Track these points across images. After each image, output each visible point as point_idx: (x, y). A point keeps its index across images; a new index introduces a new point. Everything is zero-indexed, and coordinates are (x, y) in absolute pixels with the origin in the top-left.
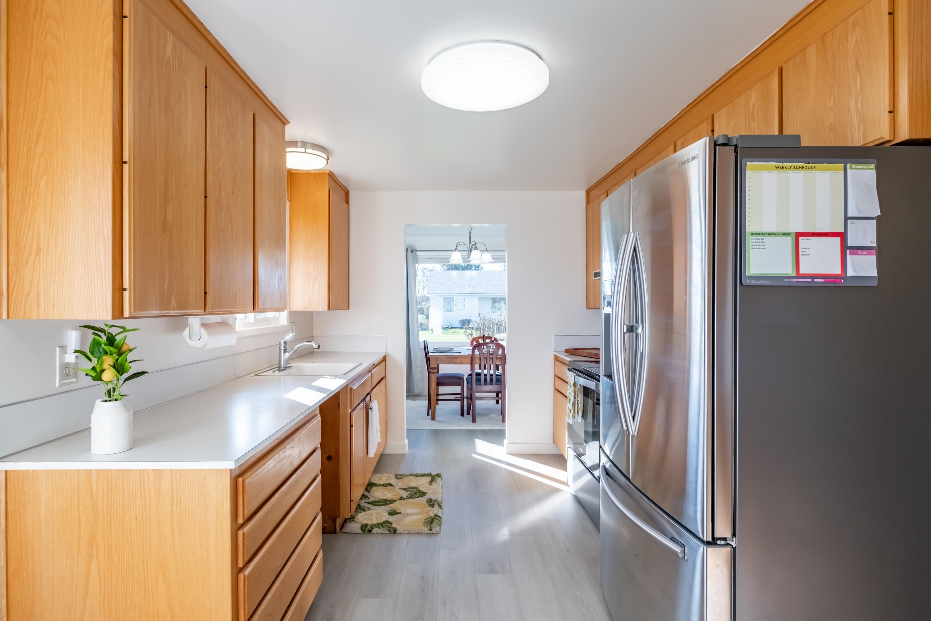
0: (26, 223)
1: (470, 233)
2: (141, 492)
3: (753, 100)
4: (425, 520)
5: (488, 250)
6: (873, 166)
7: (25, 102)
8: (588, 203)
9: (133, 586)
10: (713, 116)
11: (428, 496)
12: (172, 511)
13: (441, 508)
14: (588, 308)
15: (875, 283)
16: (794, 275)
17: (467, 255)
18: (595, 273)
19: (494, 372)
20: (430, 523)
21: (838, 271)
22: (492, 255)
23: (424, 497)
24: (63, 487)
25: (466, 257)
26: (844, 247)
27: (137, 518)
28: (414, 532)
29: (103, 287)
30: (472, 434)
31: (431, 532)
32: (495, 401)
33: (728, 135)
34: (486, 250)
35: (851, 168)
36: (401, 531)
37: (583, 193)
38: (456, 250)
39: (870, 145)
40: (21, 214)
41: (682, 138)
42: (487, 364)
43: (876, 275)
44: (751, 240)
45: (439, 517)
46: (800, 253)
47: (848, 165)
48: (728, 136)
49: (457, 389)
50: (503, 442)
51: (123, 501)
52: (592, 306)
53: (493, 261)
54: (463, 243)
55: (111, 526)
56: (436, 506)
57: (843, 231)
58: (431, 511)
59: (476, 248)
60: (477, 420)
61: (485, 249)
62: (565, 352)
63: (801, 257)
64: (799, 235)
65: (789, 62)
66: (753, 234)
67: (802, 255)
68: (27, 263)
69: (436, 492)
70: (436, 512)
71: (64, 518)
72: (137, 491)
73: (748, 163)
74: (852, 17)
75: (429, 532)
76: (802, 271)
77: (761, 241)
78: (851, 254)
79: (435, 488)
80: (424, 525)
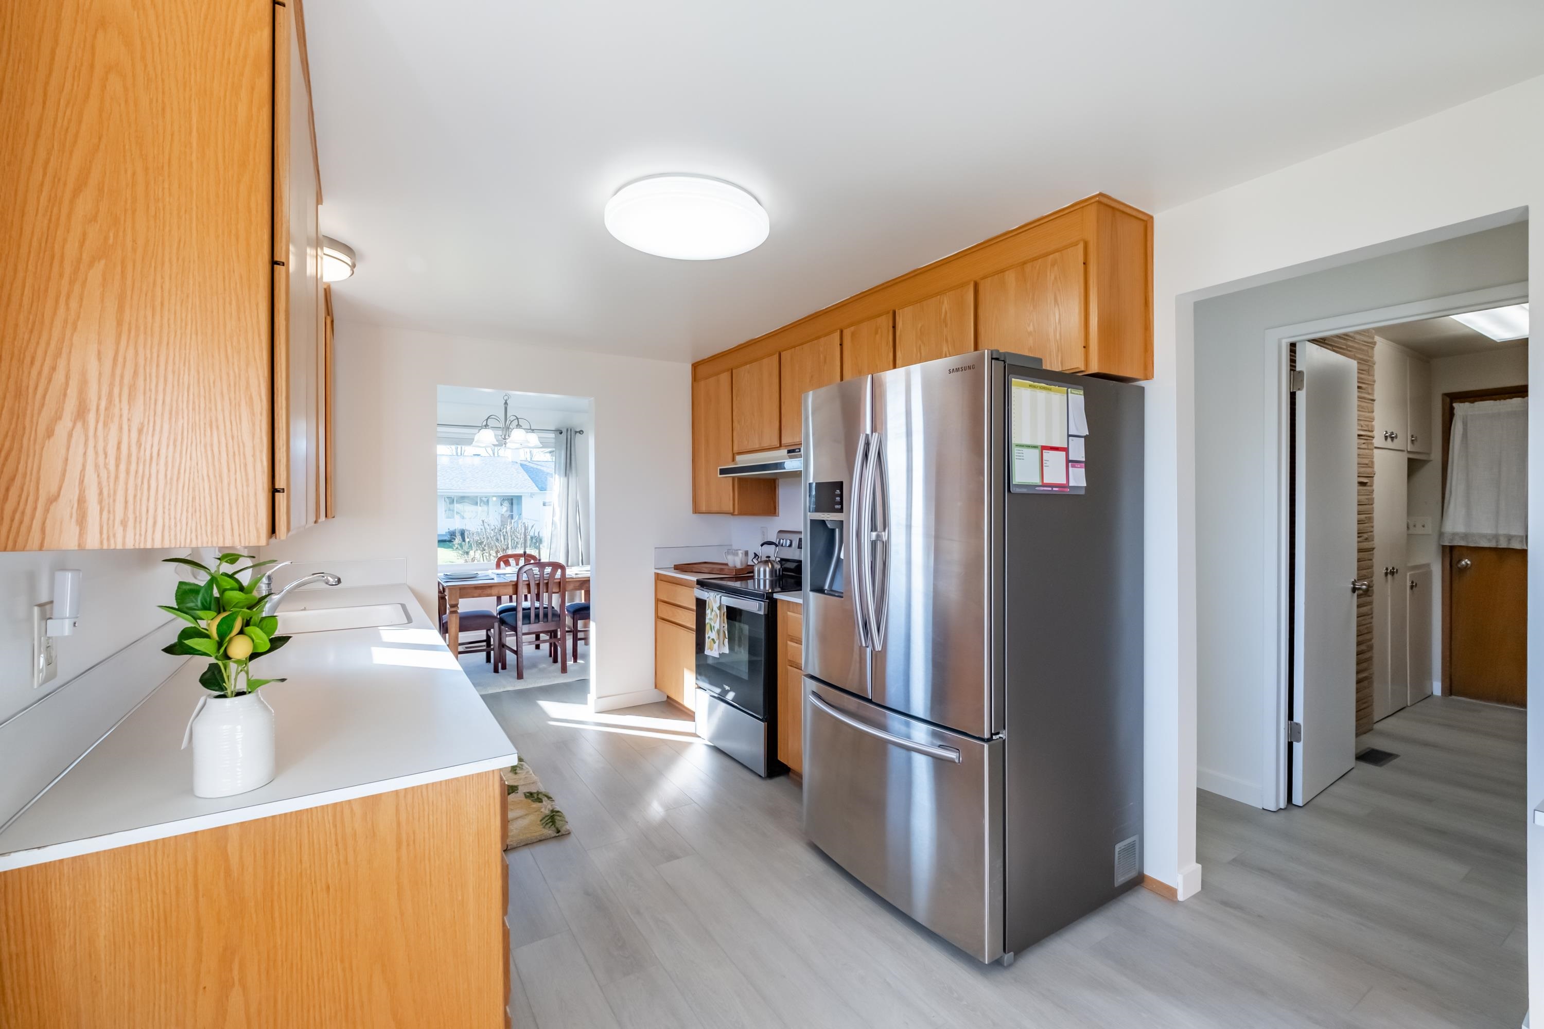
0: (46, 352)
1: (506, 403)
2: (336, 840)
3: (946, 306)
4: (541, 821)
5: (533, 430)
6: (1082, 392)
7: (44, 103)
8: (695, 381)
9: (323, 1008)
10: (894, 313)
11: (522, 790)
12: (399, 859)
13: (554, 801)
14: (696, 510)
15: (1083, 492)
16: (1041, 484)
17: (501, 436)
18: (720, 469)
19: (533, 603)
20: (551, 824)
21: (1064, 482)
22: (538, 437)
23: (517, 792)
24: (156, 874)
25: (500, 437)
26: (1068, 461)
27: (328, 888)
28: (535, 841)
29: (248, 486)
30: (528, 696)
31: (560, 834)
32: (534, 646)
33: (999, 349)
34: (531, 429)
35: (1071, 393)
36: (515, 845)
37: (689, 368)
38: (486, 426)
39: (1067, 372)
40: (31, 331)
41: (853, 327)
42: (529, 592)
43: (1085, 484)
44: (1016, 451)
45: (558, 812)
46: (1044, 465)
47: (1069, 390)
48: (999, 351)
49: (481, 634)
50: (586, 699)
51: (300, 866)
52: (704, 510)
53: (541, 446)
54: (497, 418)
55: (272, 917)
56: (545, 799)
57: (1066, 447)
58: (542, 808)
59: (519, 426)
60: (525, 675)
61: (529, 428)
62: (674, 569)
63: (1044, 467)
64: (1044, 448)
65: (986, 279)
66: (1017, 446)
67: (1045, 466)
68: (50, 433)
69: (532, 781)
70: (550, 807)
71: (159, 932)
72: (328, 843)
73: (1013, 379)
74: (1051, 256)
75: (557, 835)
76: (1045, 481)
77: (1021, 452)
78: (1072, 467)
79: (526, 777)
80: (544, 827)
